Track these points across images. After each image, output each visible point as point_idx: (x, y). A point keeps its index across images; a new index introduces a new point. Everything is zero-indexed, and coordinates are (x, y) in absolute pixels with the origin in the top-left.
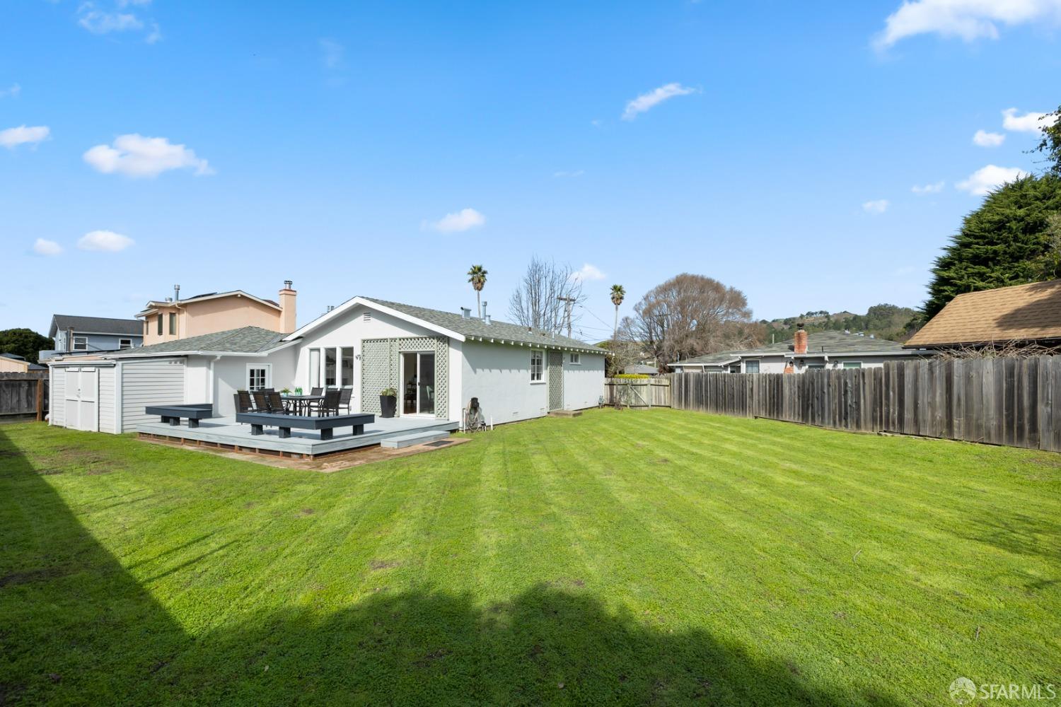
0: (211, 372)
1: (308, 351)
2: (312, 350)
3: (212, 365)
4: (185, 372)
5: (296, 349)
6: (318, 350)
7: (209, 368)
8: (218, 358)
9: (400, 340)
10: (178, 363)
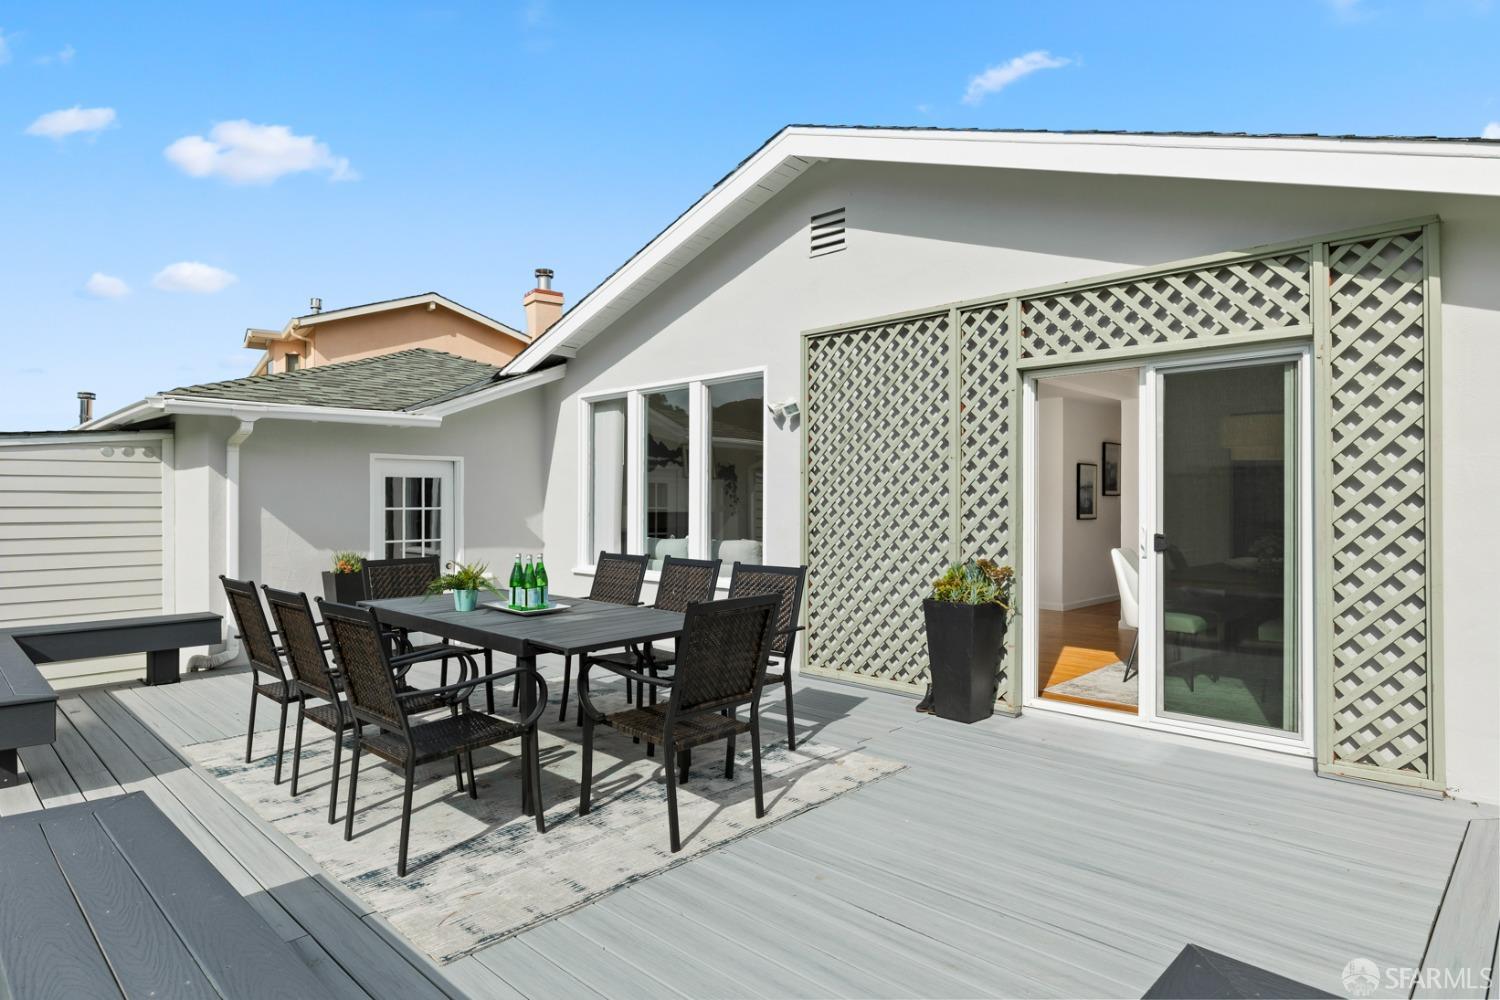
0: (230, 489)
1: (585, 408)
2: (598, 405)
3: (233, 456)
4: (163, 485)
5: (545, 402)
6: (620, 403)
7: (222, 469)
8: (247, 428)
9: (1026, 306)
10: (139, 453)
